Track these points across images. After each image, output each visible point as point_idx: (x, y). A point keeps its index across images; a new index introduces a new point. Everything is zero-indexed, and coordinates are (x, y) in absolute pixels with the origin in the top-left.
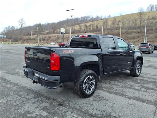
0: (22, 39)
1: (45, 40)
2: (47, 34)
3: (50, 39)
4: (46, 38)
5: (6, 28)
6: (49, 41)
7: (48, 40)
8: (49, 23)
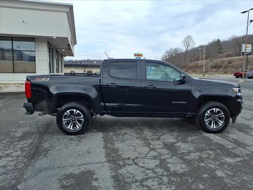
0: (186, 67)
1: (221, 67)
2: (228, 56)
3: (231, 65)
4: (223, 63)
5: (167, 52)
6: (228, 68)
7: (226, 67)
8: (237, 36)
